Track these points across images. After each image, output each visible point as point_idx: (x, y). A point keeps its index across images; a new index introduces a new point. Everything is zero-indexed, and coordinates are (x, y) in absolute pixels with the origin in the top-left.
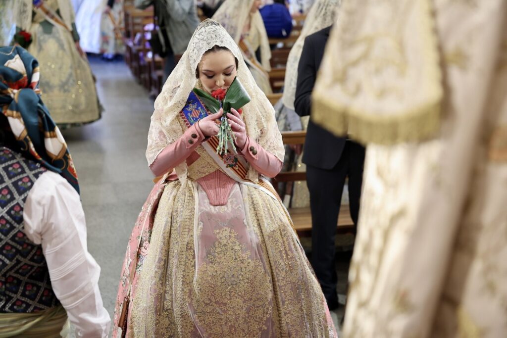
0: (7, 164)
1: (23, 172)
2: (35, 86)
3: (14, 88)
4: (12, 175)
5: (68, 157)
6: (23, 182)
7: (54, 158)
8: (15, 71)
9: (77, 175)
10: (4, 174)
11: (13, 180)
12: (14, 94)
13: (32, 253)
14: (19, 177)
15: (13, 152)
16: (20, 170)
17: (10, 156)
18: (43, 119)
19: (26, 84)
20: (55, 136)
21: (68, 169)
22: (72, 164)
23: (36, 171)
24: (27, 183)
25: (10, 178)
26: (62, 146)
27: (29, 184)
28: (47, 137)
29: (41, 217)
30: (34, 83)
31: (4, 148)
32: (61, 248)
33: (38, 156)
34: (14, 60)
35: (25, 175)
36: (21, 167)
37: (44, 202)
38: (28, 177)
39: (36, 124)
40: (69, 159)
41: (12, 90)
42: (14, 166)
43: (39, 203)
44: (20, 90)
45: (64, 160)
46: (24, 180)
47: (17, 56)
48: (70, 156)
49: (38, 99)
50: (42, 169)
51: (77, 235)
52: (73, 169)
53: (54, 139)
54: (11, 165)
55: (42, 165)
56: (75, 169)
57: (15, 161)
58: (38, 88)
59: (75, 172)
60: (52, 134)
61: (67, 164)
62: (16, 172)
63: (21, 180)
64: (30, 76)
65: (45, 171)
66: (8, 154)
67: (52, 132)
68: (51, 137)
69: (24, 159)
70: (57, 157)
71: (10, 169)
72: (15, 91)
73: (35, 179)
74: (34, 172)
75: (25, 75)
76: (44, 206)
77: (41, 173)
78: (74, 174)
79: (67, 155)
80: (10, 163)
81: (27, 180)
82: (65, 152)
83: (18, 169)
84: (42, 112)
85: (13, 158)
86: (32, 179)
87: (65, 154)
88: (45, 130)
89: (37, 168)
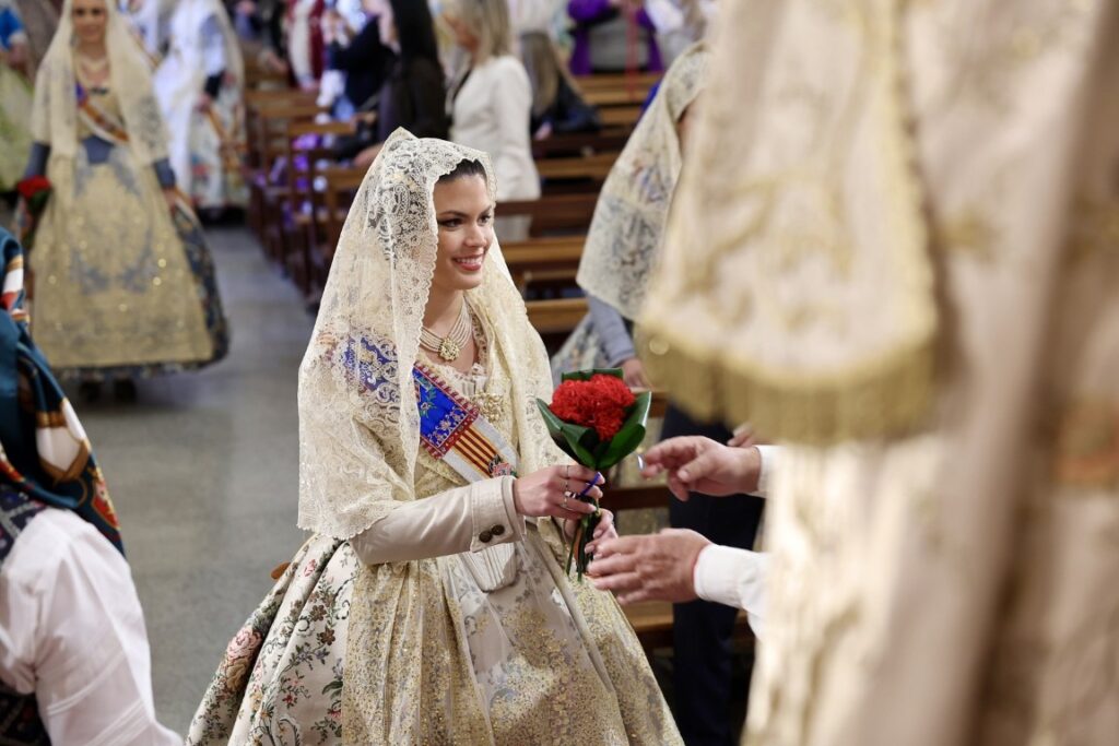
2: (13, 301)
5: (94, 474)
7: (59, 477)
9: (116, 519)
13: (11, 717)
18: (32, 382)
20: (59, 423)
21: (93, 504)
22: (106, 491)
23: (20, 510)
26: (77, 446)
27: (3, 544)
28: (43, 426)
29: (33, 625)
32: (87, 699)
33: (16, 474)
37: (39, 586)
39: (12, 395)
40: (96, 478)
43: (29, 590)
45: (82, 482)
48: (99, 471)
49: (18, 332)
50: (33, 505)
51: (125, 665)
52: (105, 505)
53: (61, 431)
55: (33, 497)
56: (110, 504)
58: (20, 308)
59: (112, 511)
60: (55, 419)
61: (91, 490)
65: (39, 510)
67: (52, 414)
68: (52, 425)
70: (66, 473)
73: (17, 530)
74: (13, 513)
76: (40, 595)
77: (31, 514)
78: (110, 517)
79: (89, 469)
82: (84, 464)
84: (29, 363)
86: (9, 530)
87: (85, 466)
88: (38, 408)
89: (21, 502)
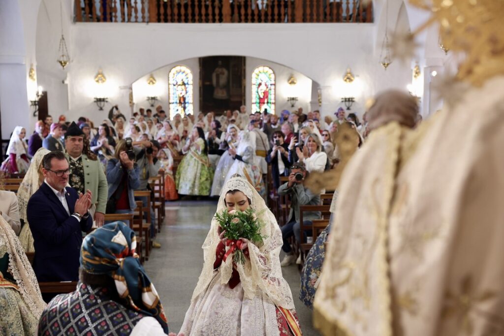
0: (112, 314)
1: (125, 320)
3: (119, 258)
4: (116, 323)
6: (124, 329)
7: (149, 307)
8: (119, 245)
10: (109, 322)
11: (117, 328)
12: (120, 262)
14: (121, 325)
15: (117, 304)
16: (122, 319)
17: (115, 307)
18: (141, 278)
19: (127, 252)
20: (150, 290)
21: (160, 315)
22: (164, 311)
23: (135, 319)
24: (127, 329)
25: (114, 326)
26: (155, 297)
27: (129, 331)
28: (144, 292)
30: (133, 250)
31: (111, 301)
33: (137, 308)
34: (118, 235)
35: (126, 323)
36: (123, 316)
38: (128, 324)
40: (161, 307)
41: (118, 259)
42: (118, 316)
44: (125, 258)
45: (157, 309)
46: (125, 328)
47: (120, 232)
48: (162, 305)
49: (138, 264)
50: (140, 316)
52: (163, 315)
53: (150, 293)
54: (115, 316)
55: (139, 312)
56: (165, 315)
57: (119, 311)
59: (165, 317)
61: (159, 311)
62: (118, 321)
63: (122, 327)
64: (130, 245)
65: (141, 318)
66: (113, 306)
67: (147, 288)
68: (147, 291)
69: (125, 309)
70: (151, 306)
71: (115, 318)
72: (121, 259)
73: (133, 326)
74: (132, 320)
75: (127, 246)
77: (138, 320)
78: (165, 319)
80: (114, 313)
81: (127, 327)
83: (120, 318)
84: (141, 273)
85: (118, 309)
86: (131, 326)
87: (158, 304)
88: (143, 287)
89: (135, 316)
